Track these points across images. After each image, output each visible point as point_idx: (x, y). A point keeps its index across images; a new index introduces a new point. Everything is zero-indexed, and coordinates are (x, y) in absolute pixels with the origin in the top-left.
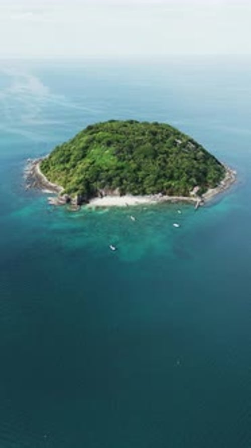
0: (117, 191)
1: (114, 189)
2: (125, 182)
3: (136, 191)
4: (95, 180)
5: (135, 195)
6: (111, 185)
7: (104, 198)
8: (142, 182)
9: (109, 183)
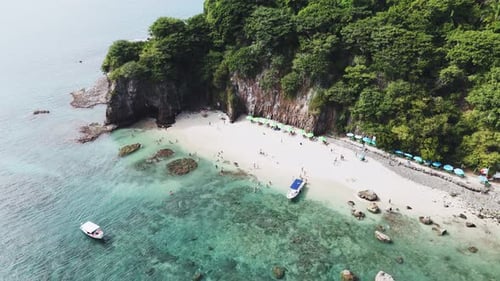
0: (305, 106)
1: (296, 91)
2: (357, 67)
3: (401, 132)
4: (230, 40)
5: (391, 145)
6: (286, 68)
7: (246, 124)
8: (460, 86)
9: (277, 60)
